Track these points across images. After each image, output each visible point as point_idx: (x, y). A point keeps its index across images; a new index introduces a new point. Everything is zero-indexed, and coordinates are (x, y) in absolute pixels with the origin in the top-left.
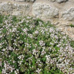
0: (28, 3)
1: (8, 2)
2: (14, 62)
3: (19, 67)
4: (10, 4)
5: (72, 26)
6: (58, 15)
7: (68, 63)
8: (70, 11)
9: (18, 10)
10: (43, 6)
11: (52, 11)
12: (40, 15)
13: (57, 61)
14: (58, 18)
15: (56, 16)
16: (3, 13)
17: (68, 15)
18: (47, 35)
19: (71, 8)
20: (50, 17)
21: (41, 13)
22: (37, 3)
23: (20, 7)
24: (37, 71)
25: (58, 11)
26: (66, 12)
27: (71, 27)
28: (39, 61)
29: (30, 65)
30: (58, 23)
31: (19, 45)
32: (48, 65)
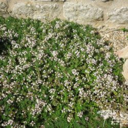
0: (56, 3)
1: (26, 2)
2: (45, 96)
3: (51, 101)
4: (29, 5)
5: (124, 30)
6: (102, 17)
7: (103, 96)
8: (120, 12)
9: (41, 13)
10: (79, 6)
11: (93, 13)
12: (75, 18)
13: (92, 93)
14: (103, 20)
15: (99, 18)
16: (20, 16)
17: (118, 17)
18: (83, 58)
19: (122, 8)
20: (90, 20)
21: (77, 16)
22: (70, 3)
23: (44, 8)
24: (69, 105)
25: (103, 12)
26: (115, 13)
27: (124, 32)
28: (72, 94)
29: (62, 98)
30: (103, 27)
31: (49, 76)
32: (81, 99)
